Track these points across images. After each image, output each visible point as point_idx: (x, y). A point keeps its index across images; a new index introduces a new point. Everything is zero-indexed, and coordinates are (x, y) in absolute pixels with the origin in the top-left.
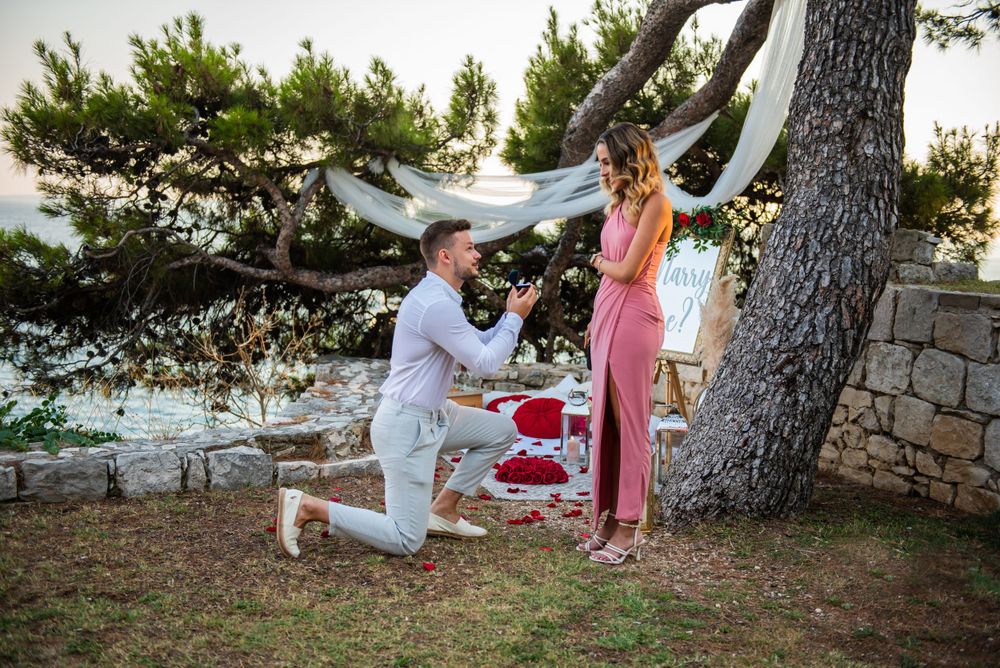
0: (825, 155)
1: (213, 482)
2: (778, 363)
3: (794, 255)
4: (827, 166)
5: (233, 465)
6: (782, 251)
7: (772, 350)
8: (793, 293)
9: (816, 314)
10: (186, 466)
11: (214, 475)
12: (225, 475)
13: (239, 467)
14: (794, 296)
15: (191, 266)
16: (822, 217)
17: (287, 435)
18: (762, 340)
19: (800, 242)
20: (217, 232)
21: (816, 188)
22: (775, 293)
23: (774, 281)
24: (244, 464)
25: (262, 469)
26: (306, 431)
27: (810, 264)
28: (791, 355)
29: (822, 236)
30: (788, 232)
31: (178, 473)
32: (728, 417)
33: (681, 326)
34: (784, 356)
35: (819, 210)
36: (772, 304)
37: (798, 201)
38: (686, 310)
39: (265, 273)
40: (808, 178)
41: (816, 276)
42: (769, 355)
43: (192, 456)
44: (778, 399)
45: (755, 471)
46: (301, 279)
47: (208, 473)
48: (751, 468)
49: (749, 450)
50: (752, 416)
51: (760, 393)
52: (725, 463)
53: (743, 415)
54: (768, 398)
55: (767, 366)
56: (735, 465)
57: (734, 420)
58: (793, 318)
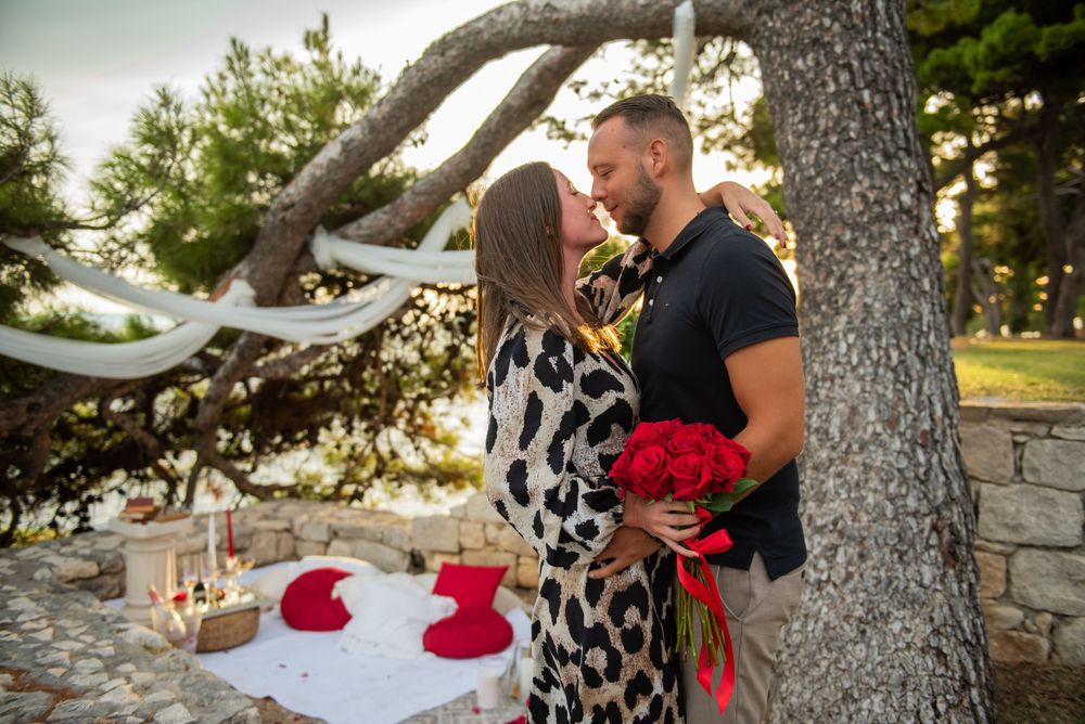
0: (895, 238)
2: (926, 534)
3: (890, 375)
6: (870, 370)
7: (915, 514)
8: (906, 429)
14: (909, 431)
18: (892, 500)
19: (894, 355)
21: (891, 282)
22: (879, 429)
23: (872, 416)
27: (914, 386)
28: (935, 517)
29: (918, 347)
30: (872, 342)
32: (896, 627)
34: (928, 520)
35: (903, 312)
36: (882, 445)
37: (869, 300)
40: (875, 268)
41: (927, 402)
42: (912, 521)
44: (955, 587)
45: (980, 711)
48: (973, 705)
49: (957, 676)
50: (932, 619)
51: (926, 582)
52: (934, 705)
53: (917, 621)
54: (939, 587)
55: (918, 540)
56: (950, 706)
57: (908, 631)
58: (920, 464)
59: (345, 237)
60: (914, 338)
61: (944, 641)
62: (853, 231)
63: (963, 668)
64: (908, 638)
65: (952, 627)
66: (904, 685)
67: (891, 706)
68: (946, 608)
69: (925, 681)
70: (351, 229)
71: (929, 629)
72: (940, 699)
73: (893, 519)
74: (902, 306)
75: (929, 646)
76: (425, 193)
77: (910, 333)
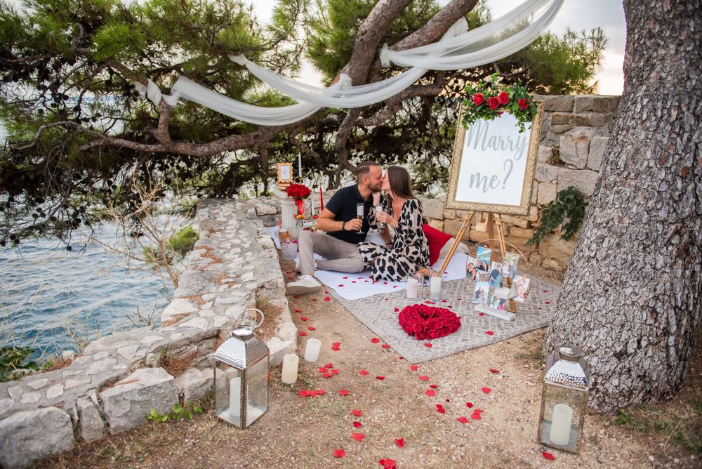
0: (692, 29)
1: (113, 426)
2: (668, 235)
3: (668, 128)
4: (694, 40)
5: (133, 402)
6: (655, 123)
7: (663, 222)
8: (672, 165)
9: (696, 185)
10: (76, 418)
11: (112, 419)
12: (126, 415)
13: (139, 402)
14: (674, 167)
15: (97, 147)
16: (692, 90)
17: (188, 339)
18: (648, 212)
19: (674, 113)
20: (116, 119)
21: (683, 61)
22: (652, 164)
23: (649, 154)
24: (145, 397)
25: (165, 397)
26: (205, 330)
27: (686, 136)
28: (679, 225)
29: (695, 108)
30: (660, 104)
31: (69, 429)
32: (629, 291)
33: (504, 183)
34: (673, 227)
35: (689, 83)
36: (652, 175)
37: (664, 75)
38: (507, 170)
39: (152, 147)
40: (673, 52)
41: (693, 148)
42: (660, 227)
43: (84, 404)
44: (679, 272)
45: (672, 350)
46: (179, 149)
47: (104, 417)
48: (667, 347)
49: (662, 327)
50: (655, 290)
51: (658, 266)
52: (639, 342)
53: (644, 289)
54: (667, 270)
55: (660, 239)
56: (650, 344)
57: (637, 294)
58: (677, 189)
59: (396, 49)
60: (693, 102)
61: (660, 304)
62: (661, 25)
63: (668, 323)
64: (635, 298)
65: (669, 296)
66: (623, 326)
67: (611, 337)
68: (668, 285)
69: (637, 327)
70: (400, 44)
71: (651, 295)
72: (645, 338)
73: (646, 224)
74: (689, 78)
75: (648, 306)
76: (440, 21)
77: (691, 98)
